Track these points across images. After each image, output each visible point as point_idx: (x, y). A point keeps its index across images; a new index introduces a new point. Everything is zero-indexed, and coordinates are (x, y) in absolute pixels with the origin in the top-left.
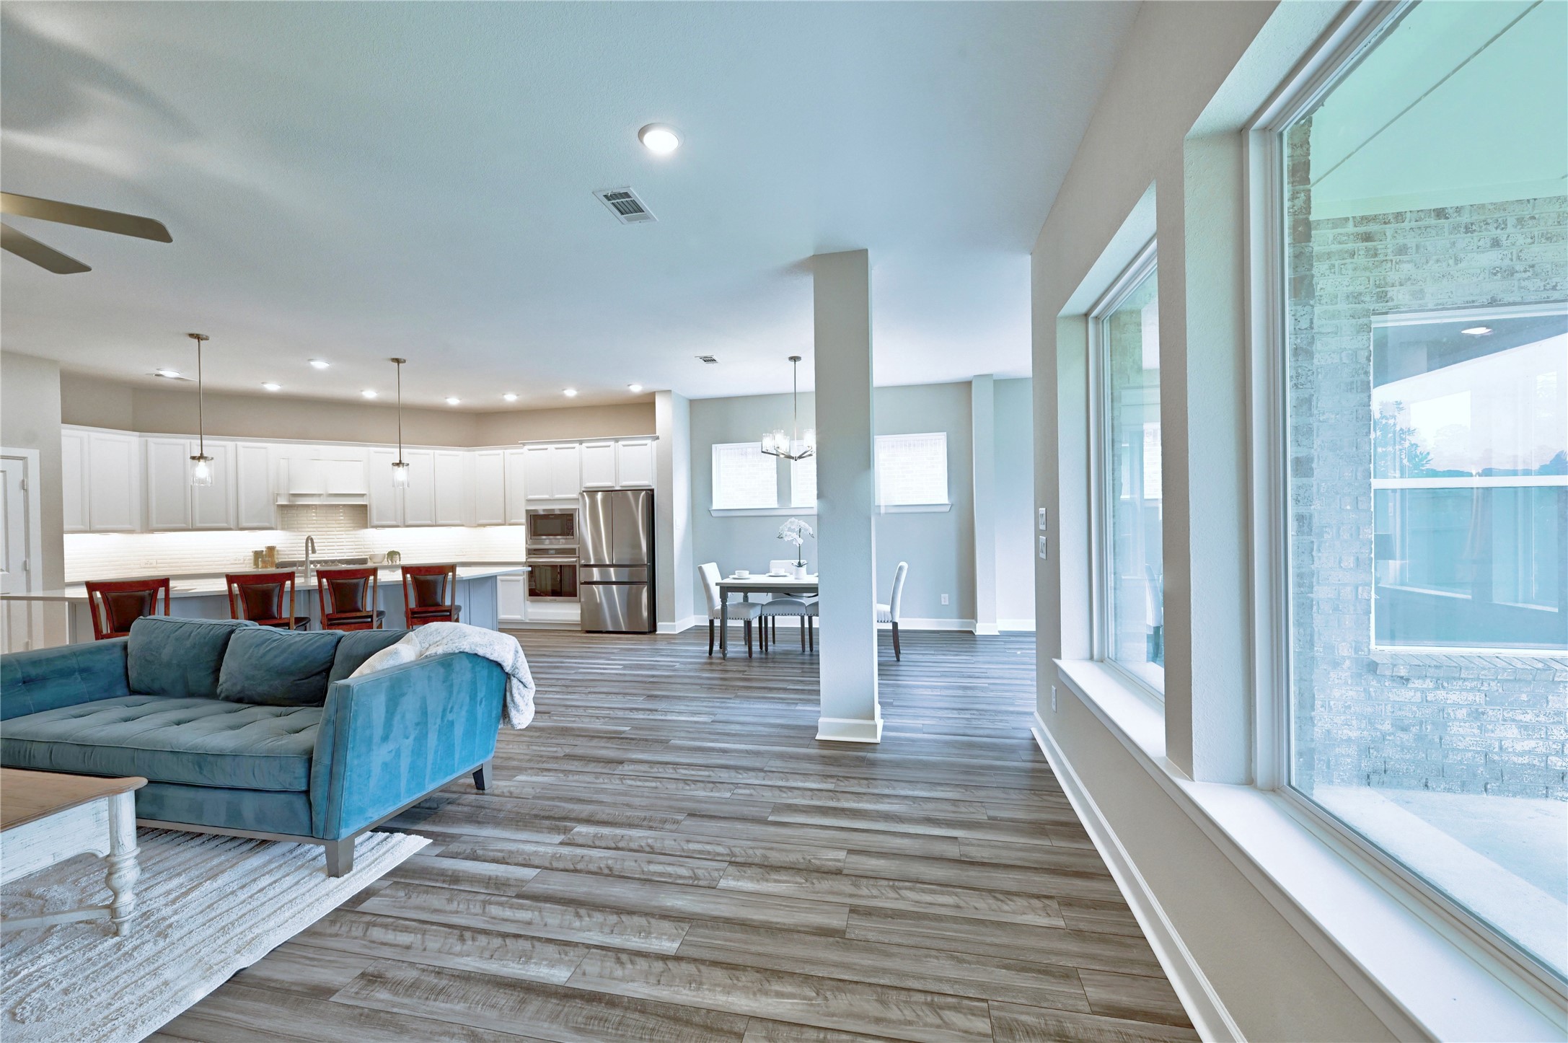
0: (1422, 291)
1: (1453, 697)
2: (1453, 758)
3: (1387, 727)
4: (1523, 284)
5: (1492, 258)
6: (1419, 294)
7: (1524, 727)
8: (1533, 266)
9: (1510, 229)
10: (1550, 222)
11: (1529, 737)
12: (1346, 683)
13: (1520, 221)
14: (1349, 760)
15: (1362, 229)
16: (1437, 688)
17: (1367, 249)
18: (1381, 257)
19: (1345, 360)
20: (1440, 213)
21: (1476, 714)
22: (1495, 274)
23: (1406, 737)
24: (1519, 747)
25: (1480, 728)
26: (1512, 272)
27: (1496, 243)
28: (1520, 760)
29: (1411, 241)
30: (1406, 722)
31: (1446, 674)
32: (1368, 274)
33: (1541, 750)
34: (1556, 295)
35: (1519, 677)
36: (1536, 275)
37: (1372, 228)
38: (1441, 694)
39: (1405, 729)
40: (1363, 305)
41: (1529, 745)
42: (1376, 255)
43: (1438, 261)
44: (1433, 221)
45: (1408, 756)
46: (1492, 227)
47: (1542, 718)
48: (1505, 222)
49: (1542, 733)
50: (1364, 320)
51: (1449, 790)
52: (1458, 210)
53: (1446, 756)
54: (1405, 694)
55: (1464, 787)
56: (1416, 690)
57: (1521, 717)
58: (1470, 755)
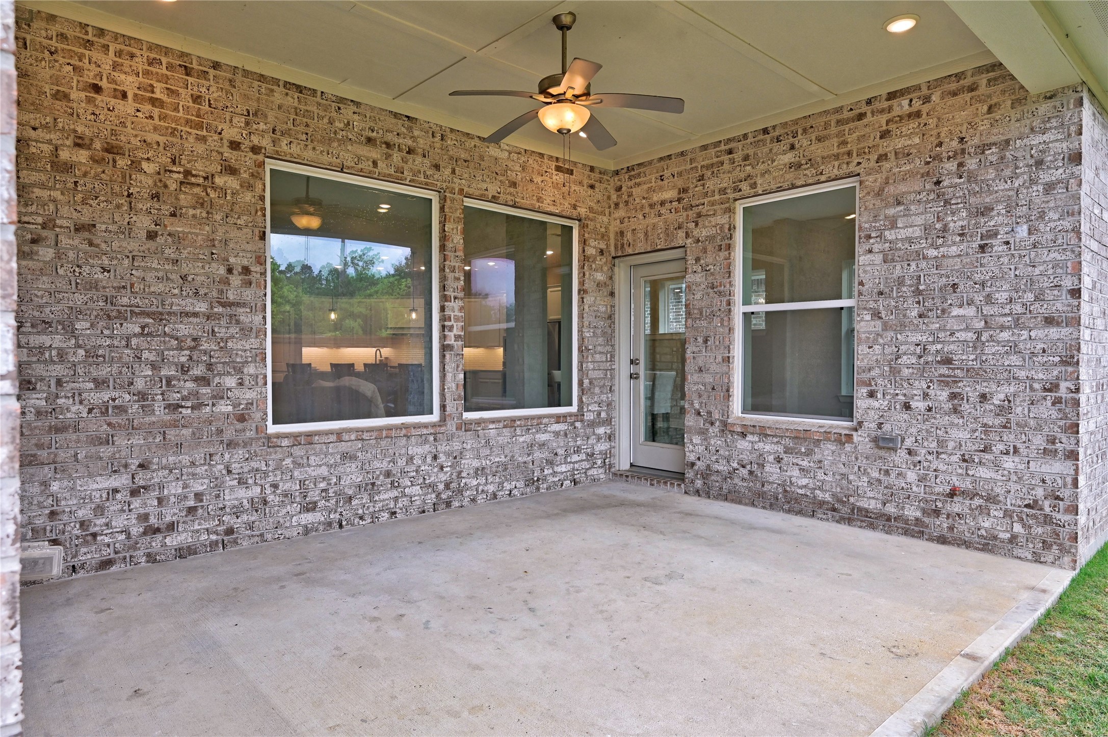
0: (755, 183)
1: (768, 448)
2: (767, 488)
3: (735, 465)
4: (805, 172)
5: (789, 158)
6: (754, 186)
7: (802, 470)
8: (810, 160)
9: (800, 136)
10: (820, 129)
11: (805, 477)
12: (716, 436)
13: (805, 131)
14: (717, 484)
15: (727, 147)
16: (760, 441)
17: (730, 160)
18: (736, 164)
19: (719, 232)
20: (765, 131)
21: (779, 460)
22: (790, 168)
23: (744, 472)
24: (800, 484)
25: (780, 468)
26: (799, 166)
27: (792, 147)
28: (800, 491)
29: (751, 152)
30: (745, 462)
31: (763, 433)
32: (730, 175)
33: (811, 486)
34: (823, 178)
35: (801, 436)
36: (812, 165)
37: (732, 145)
38: (761, 445)
39: (744, 467)
40: (727, 195)
41: (804, 481)
42: (734, 163)
43: (763, 162)
44: (761, 137)
45: (745, 484)
46: (790, 137)
47: (812, 464)
48: (797, 133)
49: (812, 474)
50: (727, 205)
51: (764, 508)
52: (774, 127)
53: (763, 486)
54: (743, 444)
55: (772, 507)
56: (750, 442)
57: (801, 463)
58: (775, 485)
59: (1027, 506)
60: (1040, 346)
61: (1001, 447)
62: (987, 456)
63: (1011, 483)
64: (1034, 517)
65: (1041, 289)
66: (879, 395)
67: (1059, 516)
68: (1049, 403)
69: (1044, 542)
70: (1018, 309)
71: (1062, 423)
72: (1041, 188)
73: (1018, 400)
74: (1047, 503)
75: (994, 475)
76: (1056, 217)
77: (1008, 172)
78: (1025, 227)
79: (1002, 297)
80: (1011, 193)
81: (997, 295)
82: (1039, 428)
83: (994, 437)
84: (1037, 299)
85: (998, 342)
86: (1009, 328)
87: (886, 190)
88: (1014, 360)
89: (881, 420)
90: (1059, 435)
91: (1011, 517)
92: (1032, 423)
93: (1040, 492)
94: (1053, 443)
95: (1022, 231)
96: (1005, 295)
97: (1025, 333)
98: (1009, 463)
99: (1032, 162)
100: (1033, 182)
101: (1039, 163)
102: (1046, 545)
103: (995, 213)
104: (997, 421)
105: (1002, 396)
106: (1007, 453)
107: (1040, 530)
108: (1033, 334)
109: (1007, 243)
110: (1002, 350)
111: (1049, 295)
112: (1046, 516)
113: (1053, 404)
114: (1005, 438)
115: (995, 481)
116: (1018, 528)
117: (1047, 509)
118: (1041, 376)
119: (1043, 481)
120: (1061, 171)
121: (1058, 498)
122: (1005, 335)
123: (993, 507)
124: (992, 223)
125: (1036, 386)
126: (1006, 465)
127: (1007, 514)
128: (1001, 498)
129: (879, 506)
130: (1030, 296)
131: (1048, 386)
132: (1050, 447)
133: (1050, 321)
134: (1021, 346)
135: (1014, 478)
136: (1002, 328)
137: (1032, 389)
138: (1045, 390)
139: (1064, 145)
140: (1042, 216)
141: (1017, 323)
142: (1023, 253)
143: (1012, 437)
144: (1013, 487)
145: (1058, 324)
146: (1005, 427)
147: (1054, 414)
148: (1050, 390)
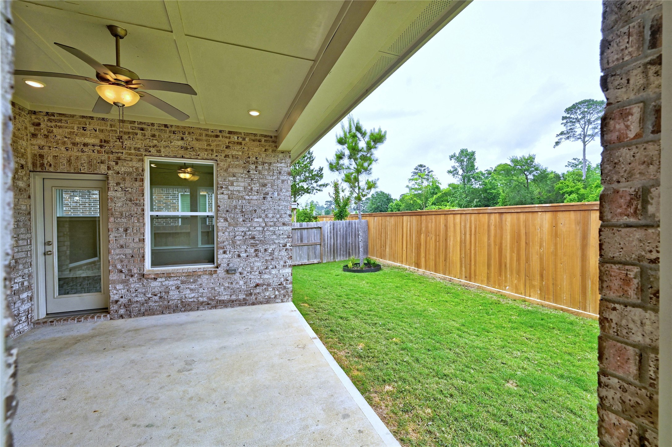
0: (160, 150)
1: (171, 283)
2: (171, 303)
3: (150, 295)
4: (190, 153)
5: (180, 143)
6: (159, 151)
7: (191, 290)
8: (193, 148)
9: (186, 135)
10: (198, 135)
11: (193, 293)
12: (136, 282)
13: (189, 133)
14: (137, 309)
15: (140, 126)
16: (166, 280)
17: (142, 134)
18: (147, 137)
19: (134, 170)
20: (166, 126)
21: (178, 288)
22: (182, 148)
23: (156, 298)
24: (190, 296)
25: (179, 292)
26: (187, 149)
27: (182, 139)
28: (190, 300)
29: (157, 134)
30: (156, 293)
31: (168, 276)
32: (142, 142)
33: (196, 296)
34: (199, 158)
35: (189, 275)
36: (194, 150)
37: (143, 126)
38: (167, 282)
39: (155, 295)
40: (140, 152)
41: (193, 295)
42: (145, 136)
43: (165, 141)
44: (163, 128)
45: (157, 304)
46: (181, 133)
47: (197, 286)
48: (185, 133)
49: (197, 291)
50: (141, 157)
51: (169, 313)
52: (171, 126)
53: (169, 302)
54: (154, 284)
55: (174, 311)
56: (159, 282)
57: (191, 287)
58: (176, 301)
59: (279, 285)
60: (282, 232)
61: (271, 267)
62: (267, 270)
63: (274, 278)
64: (281, 288)
65: (281, 214)
66: (228, 253)
67: (287, 286)
68: (284, 250)
69: (284, 295)
70: (275, 220)
71: (287, 256)
72: (281, 181)
73: (276, 250)
74: (284, 282)
75: (269, 277)
76: (285, 191)
77: (271, 173)
78: (277, 193)
79: (270, 215)
80: (272, 181)
81: (269, 215)
82: (282, 259)
83: (269, 263)
84: (280, 217)
85: (270, 231)
86: (273, 226)
87: (229, 170)
88: (274, 237)
89: (229, 262)
90: (287, 260)
91: (275, 289)
92: (280, 257)
93: (282, 279)
94: (286, 263)
95: (276, 194)
96: (271, 215)
97: (277, 228)
98: (274, 272)
99: (278, 172)
100: (278, 178)
101: (280, 173)
102: (285, 296)
103: (267, 186)
104: (270, 258)
105: (271, 249)
106: (273, 268)
107: (283, 292)
108: (279, 228)
109: (272, 197)
110: (271, 234)
111: (284, 216)
112: (284, 287)
113: (285, 251)
114: (272, 263)
115: (270, 278)
116: (277, 293)
117: (285, 284)
118: (282, 242)
119: (283, 276)
120: (286, 177)
121: (287, 280)
122: (271, 229)
123: (269, 287)
124: (267, 190)
125: (281, 245)
126: (273, 273)
127: (274, 289)
128: (272, 284)
129: (229, 297)
130: (278, 216)
131: (284, 245)
132: (285, 264)
133: (284, 224)
134: (276, 232)
135: (275, 276)
136: (271, 226)
137: (280, 246)
138: (283, 246)
139: (286, 169)
140: (281, 190)
141: (275, 225)
142: (276, 201)
143: (274, 263)
144: (275, 279)
145: (286, 225)
146: (272, 260)
147: (286, 254)
148: (284, 246)
